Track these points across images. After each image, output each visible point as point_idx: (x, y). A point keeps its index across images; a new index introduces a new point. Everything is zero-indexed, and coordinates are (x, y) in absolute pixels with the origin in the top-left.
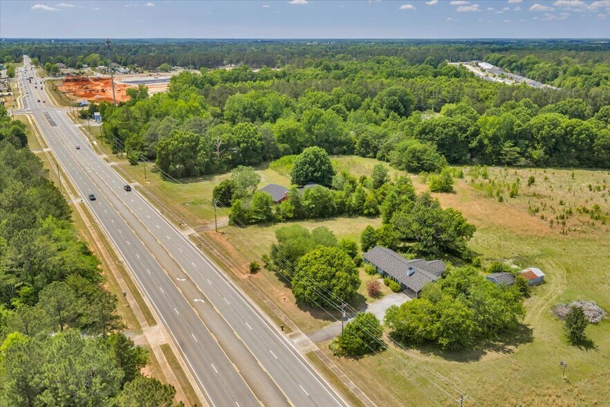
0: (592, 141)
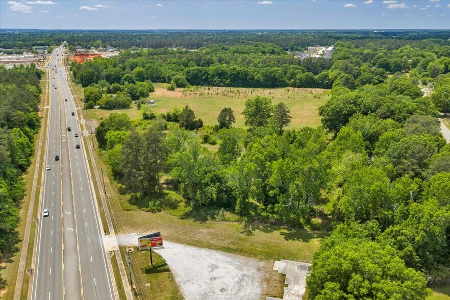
0: (247, 76)
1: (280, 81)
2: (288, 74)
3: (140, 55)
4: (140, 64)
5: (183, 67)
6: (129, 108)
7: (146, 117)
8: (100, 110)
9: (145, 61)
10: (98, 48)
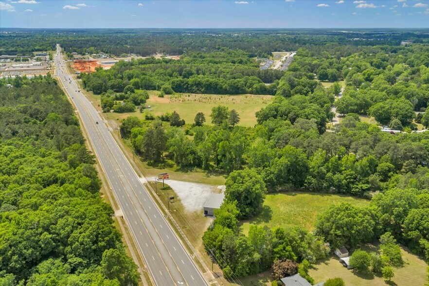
0: (217, 86)
1: (242, 90)
2: (248, 84)
4: (135, 75)
5: (169, 78)
6: (134, 112)
7: (147, 118)
8: (114, 113)
9: (139, 72)
10: (92, 54)
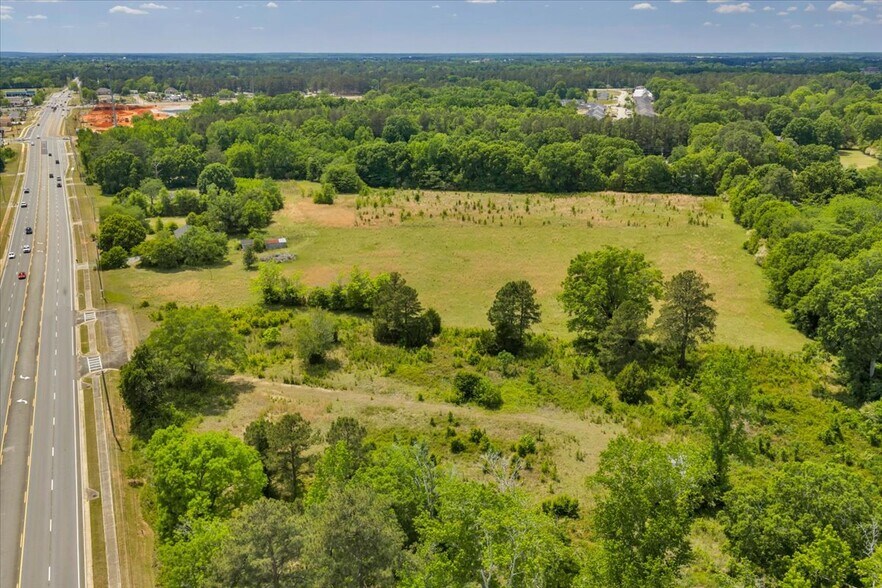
0: (505, 164)
1: (586, 177)
3: (238, 110)
4: (242, 135)
6: (223, 265)
7: (273, 300)
8: (143, 271)
9: (254, 126)
10: (146, 92)
